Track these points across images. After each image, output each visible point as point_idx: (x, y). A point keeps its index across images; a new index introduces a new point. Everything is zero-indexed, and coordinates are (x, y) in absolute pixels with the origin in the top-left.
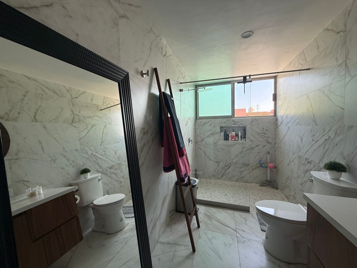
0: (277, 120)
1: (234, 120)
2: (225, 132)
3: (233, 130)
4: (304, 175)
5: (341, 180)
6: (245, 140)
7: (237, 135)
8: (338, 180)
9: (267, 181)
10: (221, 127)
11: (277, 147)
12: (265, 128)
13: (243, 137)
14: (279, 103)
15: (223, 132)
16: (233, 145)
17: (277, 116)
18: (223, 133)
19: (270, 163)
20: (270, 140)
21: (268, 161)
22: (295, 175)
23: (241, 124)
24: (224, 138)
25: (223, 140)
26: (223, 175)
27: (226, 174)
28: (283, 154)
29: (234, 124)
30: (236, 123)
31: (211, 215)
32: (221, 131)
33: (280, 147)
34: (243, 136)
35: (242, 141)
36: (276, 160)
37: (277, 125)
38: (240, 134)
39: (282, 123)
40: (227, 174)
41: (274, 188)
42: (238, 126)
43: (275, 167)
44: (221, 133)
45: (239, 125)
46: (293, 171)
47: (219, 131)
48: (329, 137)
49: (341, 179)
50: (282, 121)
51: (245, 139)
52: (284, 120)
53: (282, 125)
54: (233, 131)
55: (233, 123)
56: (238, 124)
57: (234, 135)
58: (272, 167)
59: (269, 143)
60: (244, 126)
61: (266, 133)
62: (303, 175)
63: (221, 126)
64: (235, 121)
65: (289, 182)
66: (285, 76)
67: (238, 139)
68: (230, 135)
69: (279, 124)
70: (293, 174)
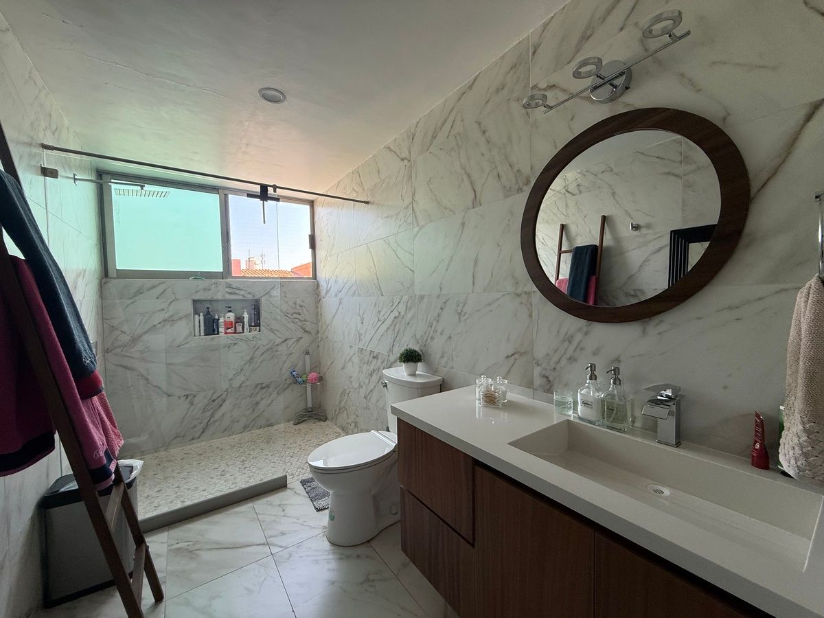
0: (318, 286)
1: (230, 285)
2: (208, 313)
3: (230, 307)
4: (369, 380)
5: (418, 374)
6: (259, 331)
7: (239, 320)
8: (414, 375)
9: (307, 410)
10: (195, 302)
11: (321, 339)
12: (299, 302)
13: (253, 324)
14: (321, 253)
15: (201, 314)
16: (231, 344)
17: (318, 278)
18: (202, 318)
19: (310, 373)
20: (308, 327)
21: (308, 369)
22: (355, 385)
23: (249, 293)
24: (205, 330)
25: (202, 333)
26: (207, 426)
27: (214, 422)
28: (333, 350)
29: (230, 293)
30: (237, 291)
31: (194, 544)
32: (196, 312)
33: (327, 338)
34: (253, 320)
35: (253, 333)
36: (320, 365)
37: (318, 296)
38: (246, 316)
39: (327, 292)
40: (217, 421)
41: (320, 420)
42: (241, 297)
43: (321, 379)
44: (197, 316)
45: (243, 296)
46: (351, 377)
47: (190, 310)
48: (399, 313)
49: (417, 372)
50: (329, 288)
51: (258, 328)
52: (331, 287)
53: (328, 295)
54: (230, 311)
55: (228, 290)
56: (242, 293)
57: (232, 319)
58: (315, 379)
59: (307, 332)
60: (256, 298)
61: (301, 311)
62: (367, 381)
63: (197, 297)
64: (235, 285)
65: (345, 399)
66: (329, 205)
67: (243, 330)
68: (221, 320)
69: (323, 293)
70: (351, 383)
